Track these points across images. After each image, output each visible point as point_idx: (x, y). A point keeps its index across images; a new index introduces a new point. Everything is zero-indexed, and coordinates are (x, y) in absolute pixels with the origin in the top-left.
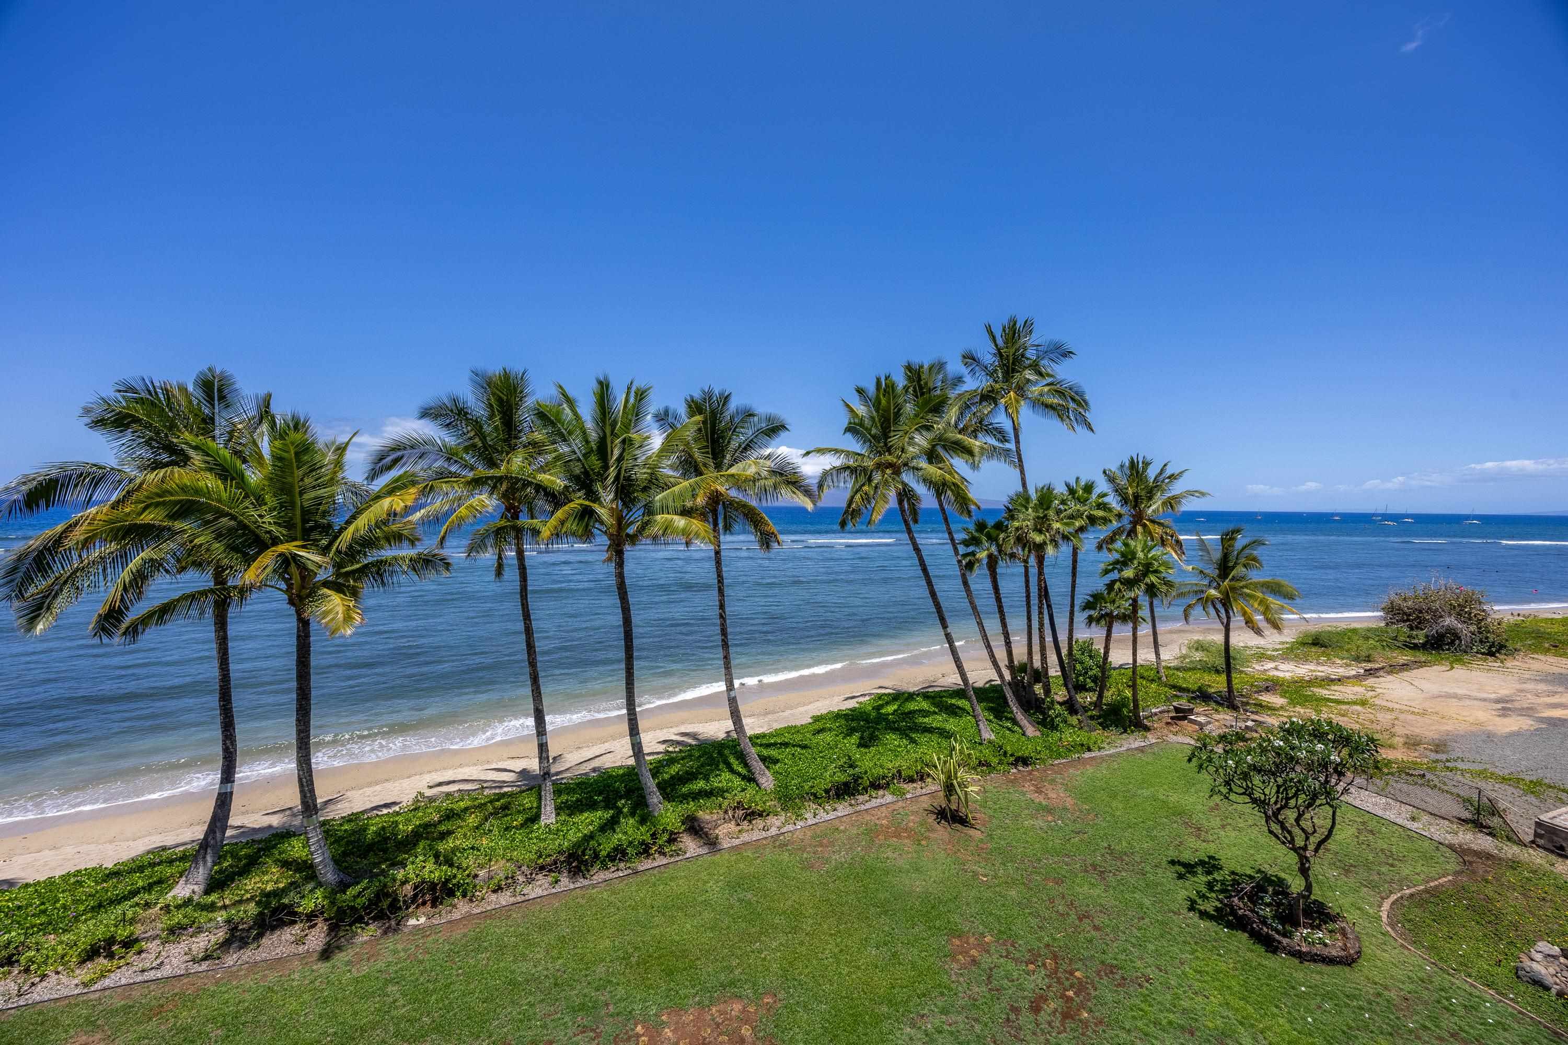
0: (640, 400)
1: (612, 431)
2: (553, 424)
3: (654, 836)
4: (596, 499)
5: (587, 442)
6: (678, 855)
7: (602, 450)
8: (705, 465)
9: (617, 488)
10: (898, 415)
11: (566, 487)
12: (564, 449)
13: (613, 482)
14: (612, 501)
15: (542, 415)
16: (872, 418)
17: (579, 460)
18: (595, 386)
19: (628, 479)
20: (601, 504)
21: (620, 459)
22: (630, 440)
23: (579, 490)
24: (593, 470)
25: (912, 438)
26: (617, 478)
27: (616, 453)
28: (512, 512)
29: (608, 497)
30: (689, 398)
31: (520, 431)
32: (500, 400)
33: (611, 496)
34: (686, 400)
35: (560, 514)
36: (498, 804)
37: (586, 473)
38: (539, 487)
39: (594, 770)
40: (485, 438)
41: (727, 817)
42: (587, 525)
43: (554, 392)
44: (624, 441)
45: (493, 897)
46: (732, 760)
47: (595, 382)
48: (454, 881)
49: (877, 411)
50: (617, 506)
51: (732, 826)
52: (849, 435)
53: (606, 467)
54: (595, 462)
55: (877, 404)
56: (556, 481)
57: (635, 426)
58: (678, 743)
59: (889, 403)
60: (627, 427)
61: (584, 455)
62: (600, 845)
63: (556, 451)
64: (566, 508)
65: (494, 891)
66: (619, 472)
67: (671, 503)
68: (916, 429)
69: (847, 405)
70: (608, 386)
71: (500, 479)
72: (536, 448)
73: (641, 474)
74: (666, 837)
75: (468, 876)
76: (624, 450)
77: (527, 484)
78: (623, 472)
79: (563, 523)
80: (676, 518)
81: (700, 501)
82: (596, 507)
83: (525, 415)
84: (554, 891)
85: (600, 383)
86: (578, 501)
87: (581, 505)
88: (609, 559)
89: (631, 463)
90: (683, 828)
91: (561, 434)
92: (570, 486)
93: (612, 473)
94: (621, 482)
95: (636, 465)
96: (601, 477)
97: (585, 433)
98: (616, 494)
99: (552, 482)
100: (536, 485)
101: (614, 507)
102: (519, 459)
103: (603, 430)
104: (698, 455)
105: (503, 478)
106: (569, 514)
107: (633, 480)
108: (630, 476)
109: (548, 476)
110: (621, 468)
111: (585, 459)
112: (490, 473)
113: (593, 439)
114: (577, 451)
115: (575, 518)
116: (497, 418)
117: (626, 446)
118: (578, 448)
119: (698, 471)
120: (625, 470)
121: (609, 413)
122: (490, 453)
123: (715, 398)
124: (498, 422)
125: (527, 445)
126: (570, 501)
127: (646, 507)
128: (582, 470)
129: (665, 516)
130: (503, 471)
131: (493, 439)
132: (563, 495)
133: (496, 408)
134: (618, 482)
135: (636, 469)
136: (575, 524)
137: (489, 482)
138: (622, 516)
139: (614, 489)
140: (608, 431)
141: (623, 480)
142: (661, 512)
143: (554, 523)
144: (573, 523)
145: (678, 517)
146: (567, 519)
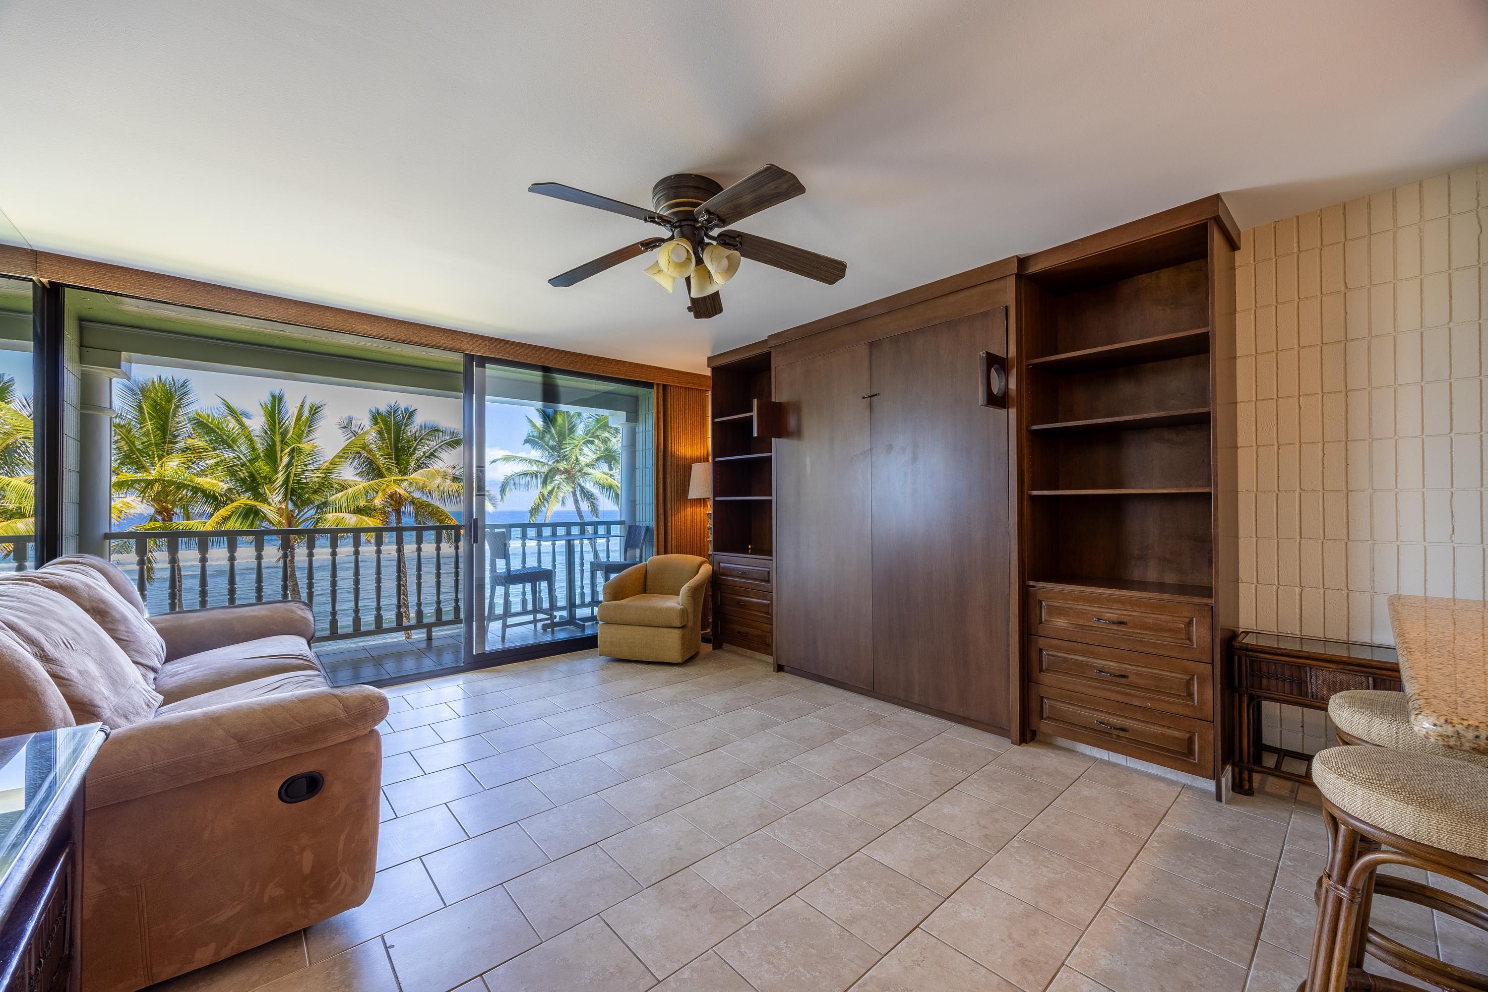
0: (314, 414)
1: (282, 441)
2: (212, 430)
4: (265, 500)
5: (254, 449)
7: (271, 456)
8: (388, 469)
9: (286, 490)
10: (572, 429)
11: (230, 490)
12: (228, 455)
13: (282, 486)
14: (280, 502)
15: (201, 425)
16: (551, 433)
17: (244, 465)
18: (266, 399)
19: (299, 482)
20: (270, 504)
21: (289, 465)
22: (300, 449)
23: (246, 491)
24: (259, 474)
25: (581, 450)
26: (286, 481)
27: (286, 460)
28: (165, 514)
29: (276, 498)
30: (374, 411)
31: (175, 437)
32: (155, 405)
33: (280, 497)
34: (371, 411)
35: (223, 512)
37: (252, 475)
38: (197, 490)
40: (133, 443)
43: (218, 402)
44: (293, 450)
47: (267, 395)
49: (555, 428)
50: (287, 505)
52: (528, 446)
53: (276, 471)
54: (263, 467)
56: (218, 484)
57: (307, 436)
59: (564, 421)
60: (300, 437)
61: (249, 461)
63: (218, 456)
64: (229, 508)
66: (288, 477)
67: (344, 504)
68: (584, 443)
69: (530, 421)
70: (279, 399)
71: (150, 484)
72: (195, 453)
73: (312, 478)
76: (293, 457)
77: (180, 486)
78: (292, 476)
79: (225, 521)
80: (347, 516)
81: (378, 502)
82: (264, 508)
83: (182, 422)
86: (245, 500)
87: (246, 505)
89: (302, 468)
91: (224, 442)
92: (235, 489)
93: (280, 477)
94: (290, 485)
95: (306, 470)
96: (270, 481)
97: (251, 440)
98: (285, 495)
99: (213, 485)
100: (193, 487)
101: (284, 507)
102: (174, 464)
103: (272, 439)
104: (381, 461)
105: (156, 481)
106: (233, 512)
107: (304, 483)
108: (300, 480)
109: (208, 479)
110: (290, 472)
111: (252, 465)
112: (139, 476)
113: (260, 447)
114: (242, 457)
115: (239, 516)
116: (149, 423)
117: (295, 454)
118: (244, 455)
119: (381, 475)
120: (295, 474)
121: (279, 423)
122: (138, 457)
123: (400, 412)
124: (150, 427)
125: (184, 450)
126: (232, 501)
127: (318, 507)
128: (248, 474)
129: (338, 514)
130: (154, 474)
131: (143, 443)
132: (226, 496)
133: (149, 413)
134: (287, 486)
135: (307, 474)
136: (239, 522)
137: (137, 486)
138: (293, 516)
139: (283, 490)
140: (278, 439)
141: (293, 483)
142: (334, 511)
143: (217, 520)
144: (236, 522)
145: (350, 515)
146: (228, 517)
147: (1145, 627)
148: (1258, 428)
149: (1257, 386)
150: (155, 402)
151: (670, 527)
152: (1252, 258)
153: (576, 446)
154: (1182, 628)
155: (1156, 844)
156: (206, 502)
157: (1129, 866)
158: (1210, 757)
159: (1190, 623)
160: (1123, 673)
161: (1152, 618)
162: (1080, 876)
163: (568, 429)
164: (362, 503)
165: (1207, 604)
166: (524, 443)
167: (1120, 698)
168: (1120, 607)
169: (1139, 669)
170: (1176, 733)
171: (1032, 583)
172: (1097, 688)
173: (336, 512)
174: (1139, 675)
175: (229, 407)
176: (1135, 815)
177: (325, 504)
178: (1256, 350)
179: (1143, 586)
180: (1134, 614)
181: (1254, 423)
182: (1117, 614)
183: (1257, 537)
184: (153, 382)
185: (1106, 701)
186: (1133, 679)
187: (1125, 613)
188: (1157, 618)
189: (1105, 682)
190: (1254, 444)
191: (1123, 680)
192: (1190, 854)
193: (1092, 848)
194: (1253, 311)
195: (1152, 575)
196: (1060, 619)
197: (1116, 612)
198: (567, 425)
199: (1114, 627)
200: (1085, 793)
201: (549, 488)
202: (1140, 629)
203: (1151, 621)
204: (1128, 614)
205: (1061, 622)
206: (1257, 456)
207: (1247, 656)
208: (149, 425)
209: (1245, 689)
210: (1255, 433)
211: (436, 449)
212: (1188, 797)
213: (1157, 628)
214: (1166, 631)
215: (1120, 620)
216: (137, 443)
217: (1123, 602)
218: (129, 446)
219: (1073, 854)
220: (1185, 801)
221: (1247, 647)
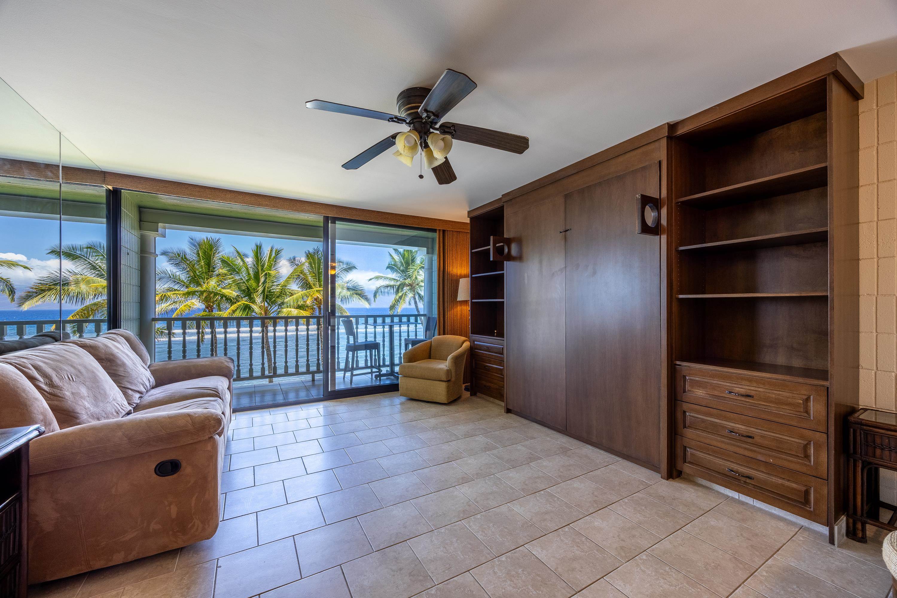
0: (277, 255)
1: (262, 269)
2: (229, 265)
4: (254, 302)
5: (249, 274)
7: (257, 277)
8: (314, 285)
9: (264, 296)
10: (413, 260)
11: (238, 296)
12: (237, 278)
13: (261, 293)
14: (261, 302)
15: (224, 262)
16: (401, 262)
17: (244, 283)
18: (254, 247)
19: (270, 292)
20: (256, 304)
21: (264, 282)
22: (270, 274)
23: (245, 297)
24: (251, 287)
25: (418, 272)
26: (264, 291)
27: (263, 279)
28: (209, 308)
29: (259, 300)
30: (307, 252)
31: (214, 268)
32: (205, 253)
33: (261, 300)
34: (306, 252)
35: (233, 307)
37: (248, 288)
38: (223, 296)
40: (195, 272)
42: (247, 314)
43: (232, 249)
44: (266, 274)
47: (254, 245)
49: (404, 260)
50: (264, 304)
52: (389, 270)
53: (258, 286)
54: (253, 283)
55: (403, 257)
56: (232, 293)
57: (274, 267)
59: (409, 255)
60: (270, 267)
61: (247, 280)
63: (233, 278)
64: (236, 305)
66: (264, 289)
67: (292, 304)
68: (420, 268)
70: (260, 247)
71: (202, 293)
72: (222, 278)
73: (277, 289)
76: (266, 278)
77: (216, 294)
78: (266, 288)
79: (234, 312)
80: (293, 310)
81: (309, 302)
82: (253, 305)
83: (216, 260)
85: (257, 246)
86: (244, 301)
87: (244, 304)
89: (271, 284)
91: (235, 270)
92: (240, 295)
93: (260, 289)
94: (266, 293)
95: (273, 285)
96: (256, 291)
97: (247, 269)
98: (264, 298)
99: (230, 293)
100: (221, 294)
101: (263, 305)
102: (213, 282)
103: (257, 269)
104: (310, 279)
105: (204, 291)
106: (238, 308)
107: (272, 292)
108: (270, 290)
109: (228, 290)
110: (265, 287)
111: (248, 282)
112: (197, 289)
113: (252, 273)
114: (243, 279)
115: (241, 310)
116: (202, 261)
117: (267, 276)
118: (244, 277)
119: (310, 288)
120: (268, 287)
121: (260, 261)
122: (197, 279)
123: (320, 252)
124: (203, 264)
125: (218, 275)
126: (238, 302)
127: (279, 305)
128: (246, 288)
129: (289, 309)
130: (205, 287)
131: (200, 272)
132: (236, 299)
133: (202, 256)
134: (264, 294)
135: (274, 287)
136: (241, 313)
137: (196, 293)
138: (267, 310)
139: (262, 296)
140: (260, 268)
141: (267, 292)
142: (287, 307)
143: (229, 312)
144: (240, 313)
145: (294, 309)
146: (236, 310)
147: (767, 400)
148: (879, 243)
149: (878, 208)
150: (205, 251)
151: (447, 319)
152: (875, 105)
153: (415, 270)
154: (800, 403)
155: (765, 574)
156: (227, 302)
157: (736, 589)
158: (824, 507)
159: (807, 400)
160: (750, 435)
161: (774, 394)
162: (690, 591)
163: (411, 260)
164: (301, 303)
165: (823, 386)
166: (386, 269)
167: (747, 453)
168: (748, 383)
169: (763, 432)
170: (794, 485)
171: (678, 363)
172: (728, 444)
174: (762, 437)
175: (238, 252)
176: (752, 546)
177: (283, 303)
178: (878, 179)
179: (773, 368)
180: (760, 390)
181: (875, 239)
182: (745, 389)
183: (877, 332)
184: (204, 240)
185: (735, 454)
186: (757, 439)
187: (752, 388)
188: (779, 394)
189: (735, 440)
190: (875, 257)
191: (750, 440)
192: (795, 587)
193: (707, 569)
194: (875, 148)
195: (781, 360)
196: (700, 390)
197: (744, 387)
198: (410, 258)
199: (743, 399)
200: (712, 523)
201: (400, 294)
202: (764, 402)
203: (774, 396)
204: (755, 389)
205: (700, 393)
206: (878, 266)
207: (861, 429)
208: (202, 263)
209: (859, 456)
210: (876, 247)
211: (339, 273)
212: (803, 537)
213: (779, 402)
214: (787, 404)
215: (747, 394)
216: (197, 272)
217: (750, 380)
218: (194, 274)
219: (690, 572)
220: (800, 540)
221: (862, 422)
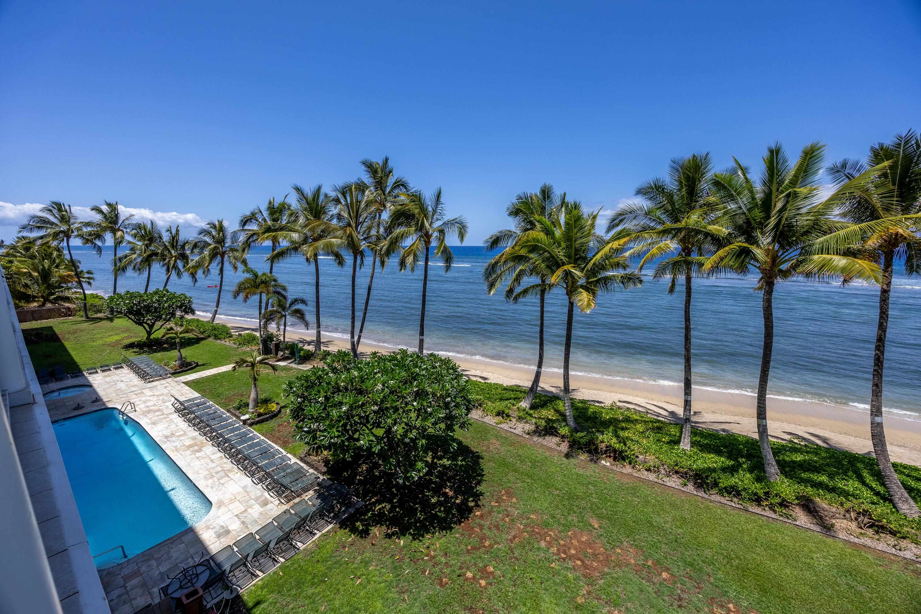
1: (779, 188)
2: (724, 187)
3: (766, 493)
4: (756, 243)
5: (753, 198)
6: (788, 518)
7: (766, 204)
8: (887, 209)
9: (775, 234)
11: (729, 234)
12: (732, 206)
13: (773, 229)
14: (769, 244)
15: (718, 184)
17: (744, 213)
19: (790, 226)
20: (758, 246)
21: (782, 210)
22: (795, 193)
23: (741, 236)
24: (754, 220)
26: (777, 225)
27: (779, 205)
28: (687, 251)
29: (765, 240)
31: (699, 196)
32: (688, 177)
33: (769, 240)
35: (721, 253)
36: (655, 425)
37: (748, 222)
38: (708, 235)
39: (724, 430)
40: (674, 204)
41: (848, 515)
42: (743, 262)
43: (733, 162)
44: (788, 195)
45: (646, 473)
46: (865, 473)
47: (767, 150)
48: (626, 454)
50: (774, 247)
51: (853, 526)
53: (768, 217)
54: (758, 214)
56: (722, 230)
57: (801, 182)
58: (804, 439)
61: (748, 210)
62: (719, 478)
63: (724, 208)
64: (727, 248)
65: (646, 470)
66: (780, 221)
67: (832, 245)
70: (779, 153)
71: (680, 230)
72: (711, 207)
73: (803, 221)
74: (778, 500)
75: (633, 454)
76: (787, 202)
77: (698, 232)
78: (784, 220)
79: (722, 259)
80: (835, 258)
81: (873, 243)
82: (753, 248)
83: (704, 185)
84: (682, 489)
85: (771, 151)
86: (739, 243)
87: (740, 247)
88: (760, 288)
89: (794, 212)
90: (796, 502)
91: (731, 195)
92: (733, 233)
93: (773, 221)
94: (780, 228)
95: (798, 214)
96: (762, 225)
97: (752, 192)
98: (774, 238)
99: (718, 230)
100: (705, 233)
101: (771, 248)
102: (695, 216)
103: (770, 188)
104: (876, 200)
105: (683, 228)
106: (729, 252)
107: (794, 227)
108: (790, 223)
109: (716, 227)
110: (782, 217)
111: (750, 212)
112: (675, 225)
113: (759, 196)
114: (743, 206)
115: (734, 255)
116: (684, 190)
118: (745, 204)
119: (874, 215)
120: (786, 218)
121: (777, 174)
122: (676, 214)
124: (684, 192)
125: (703, 206)
126: (731, 244)
128: (746, 221)
129: (824, 256)
130: (683, 224)
131: (680, 204)
132: (726, 239)
133: (684, 183)
134: (778, 229)
135: (798, 218)
136: (733, 260)
137: (672, 231)
138: (777, 256)
139: (772, 234)
140: (774, 189)
141: (783, 227)
142: (820, 252)
143: (715, 259)
144: (731, 259)
145: (839, 257)
146: (726, 256)
156: (713, 244)
164: (856, 246)
173: (822, 254)
175: (739, 164)
216: (676, 204)
